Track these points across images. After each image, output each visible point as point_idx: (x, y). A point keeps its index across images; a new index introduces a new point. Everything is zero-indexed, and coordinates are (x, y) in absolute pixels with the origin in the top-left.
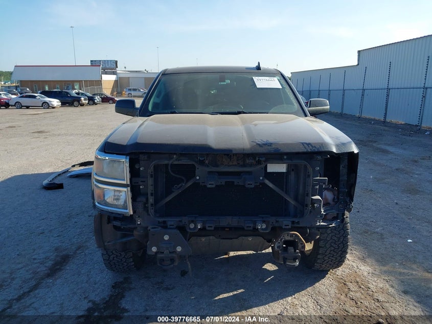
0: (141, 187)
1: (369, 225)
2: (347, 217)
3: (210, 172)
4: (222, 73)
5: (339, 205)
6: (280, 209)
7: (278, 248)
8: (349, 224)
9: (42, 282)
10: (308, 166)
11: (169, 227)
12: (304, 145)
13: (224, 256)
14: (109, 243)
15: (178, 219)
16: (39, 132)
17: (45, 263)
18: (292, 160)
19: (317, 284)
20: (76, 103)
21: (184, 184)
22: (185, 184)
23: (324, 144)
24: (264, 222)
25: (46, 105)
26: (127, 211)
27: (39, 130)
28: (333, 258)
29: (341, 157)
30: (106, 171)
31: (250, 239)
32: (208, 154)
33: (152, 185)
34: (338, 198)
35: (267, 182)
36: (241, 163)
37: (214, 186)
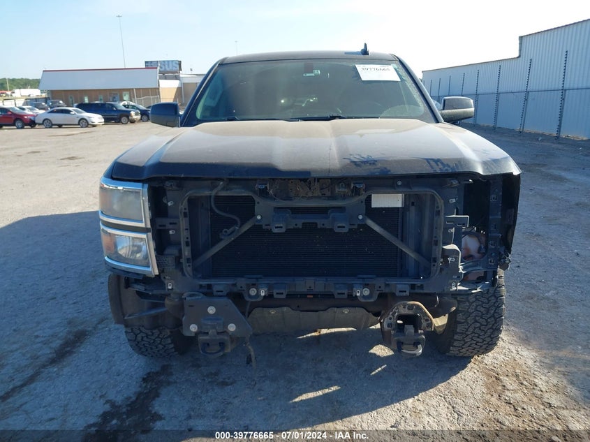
0: (171, 232)
1: (534, 287)
2: (500, 277)
3: (278, 209)
4: (309, 61)
5: (488, 258)
6: (393, 265)
7: (388, 326)
8: (503, 288)
9: (42, 372)
10: (438, 197)
11: (215, 293)
12: (429, 163)
13: (313, 334)
14: (131, 317)
15: (230, 282)
16: (70, 158)
17: (51, 342)
18: (410, 188)
19: (454, 379)
20: (124, 119)
21: (237, 228)
22: (240, 227)
23: (462, 161)
24: (366, 285)
25: (84, 123)
26: (150, 269)
27: (70, 156)
28: (478, 340)
29: (491, 181)
30: (116, 207)
31: (346, 311)
32: (273, 179)
33: (187, 229)
34: (486, 247)
35: (370, 223)
36: (328, 194)
37: (283, 230)
